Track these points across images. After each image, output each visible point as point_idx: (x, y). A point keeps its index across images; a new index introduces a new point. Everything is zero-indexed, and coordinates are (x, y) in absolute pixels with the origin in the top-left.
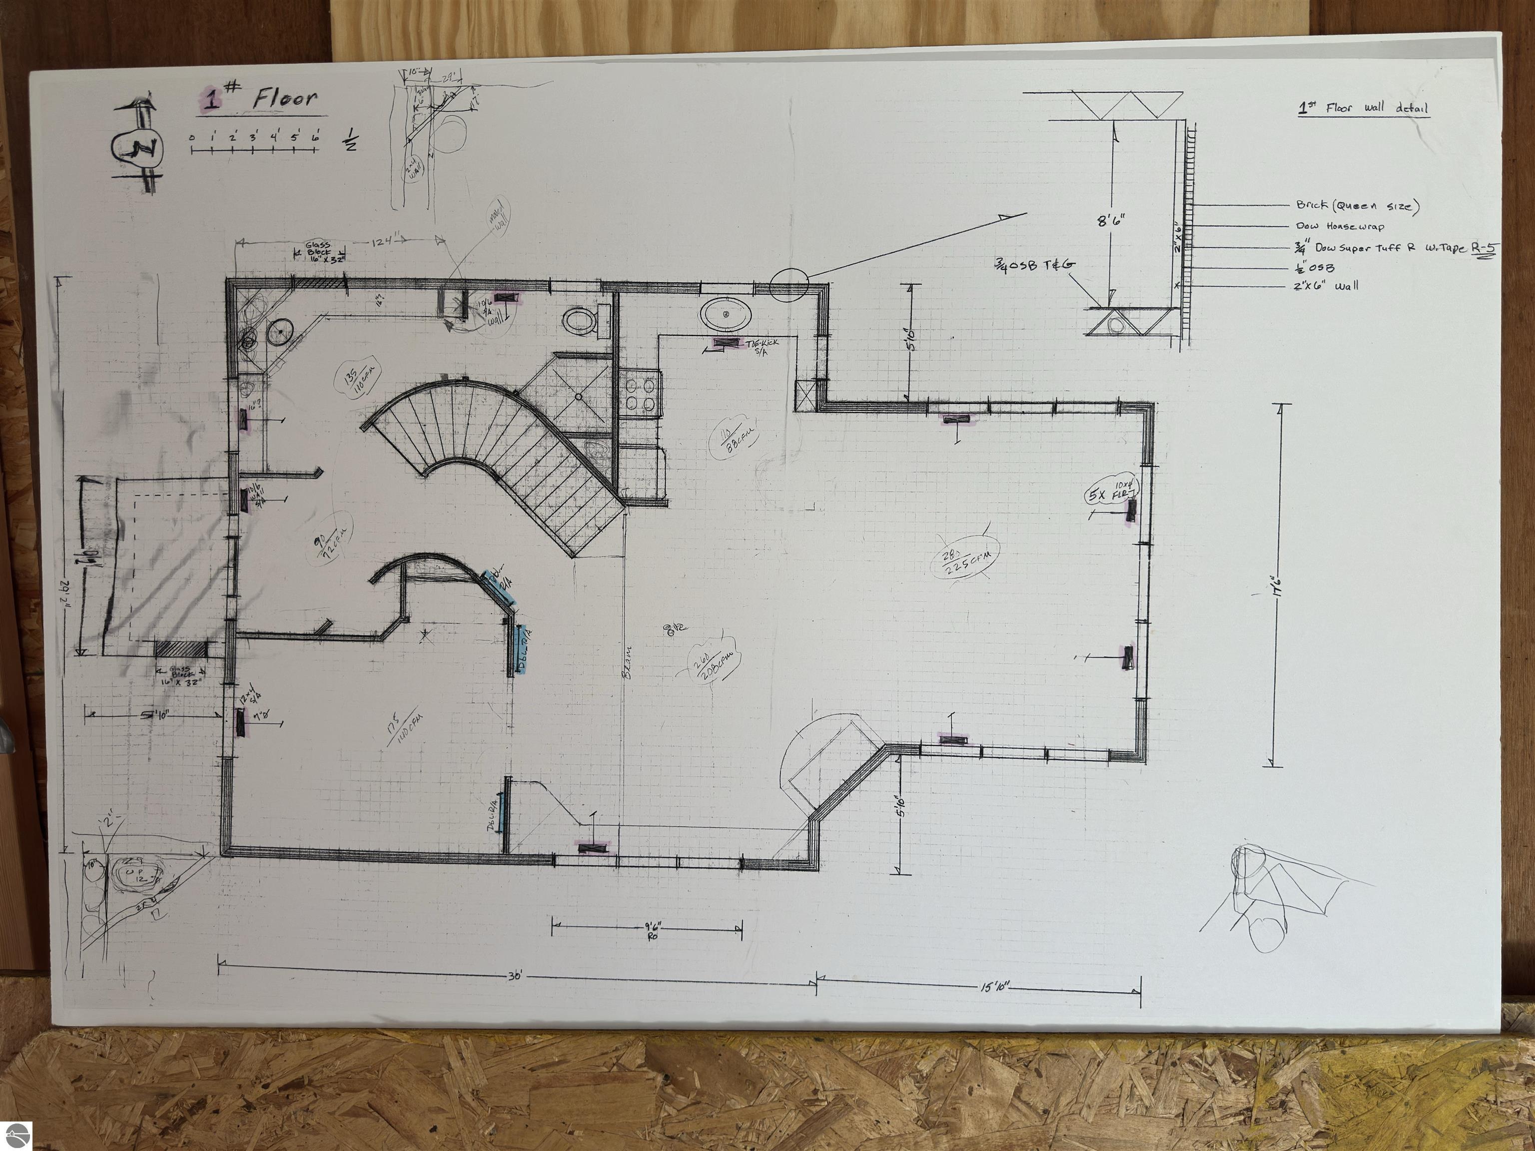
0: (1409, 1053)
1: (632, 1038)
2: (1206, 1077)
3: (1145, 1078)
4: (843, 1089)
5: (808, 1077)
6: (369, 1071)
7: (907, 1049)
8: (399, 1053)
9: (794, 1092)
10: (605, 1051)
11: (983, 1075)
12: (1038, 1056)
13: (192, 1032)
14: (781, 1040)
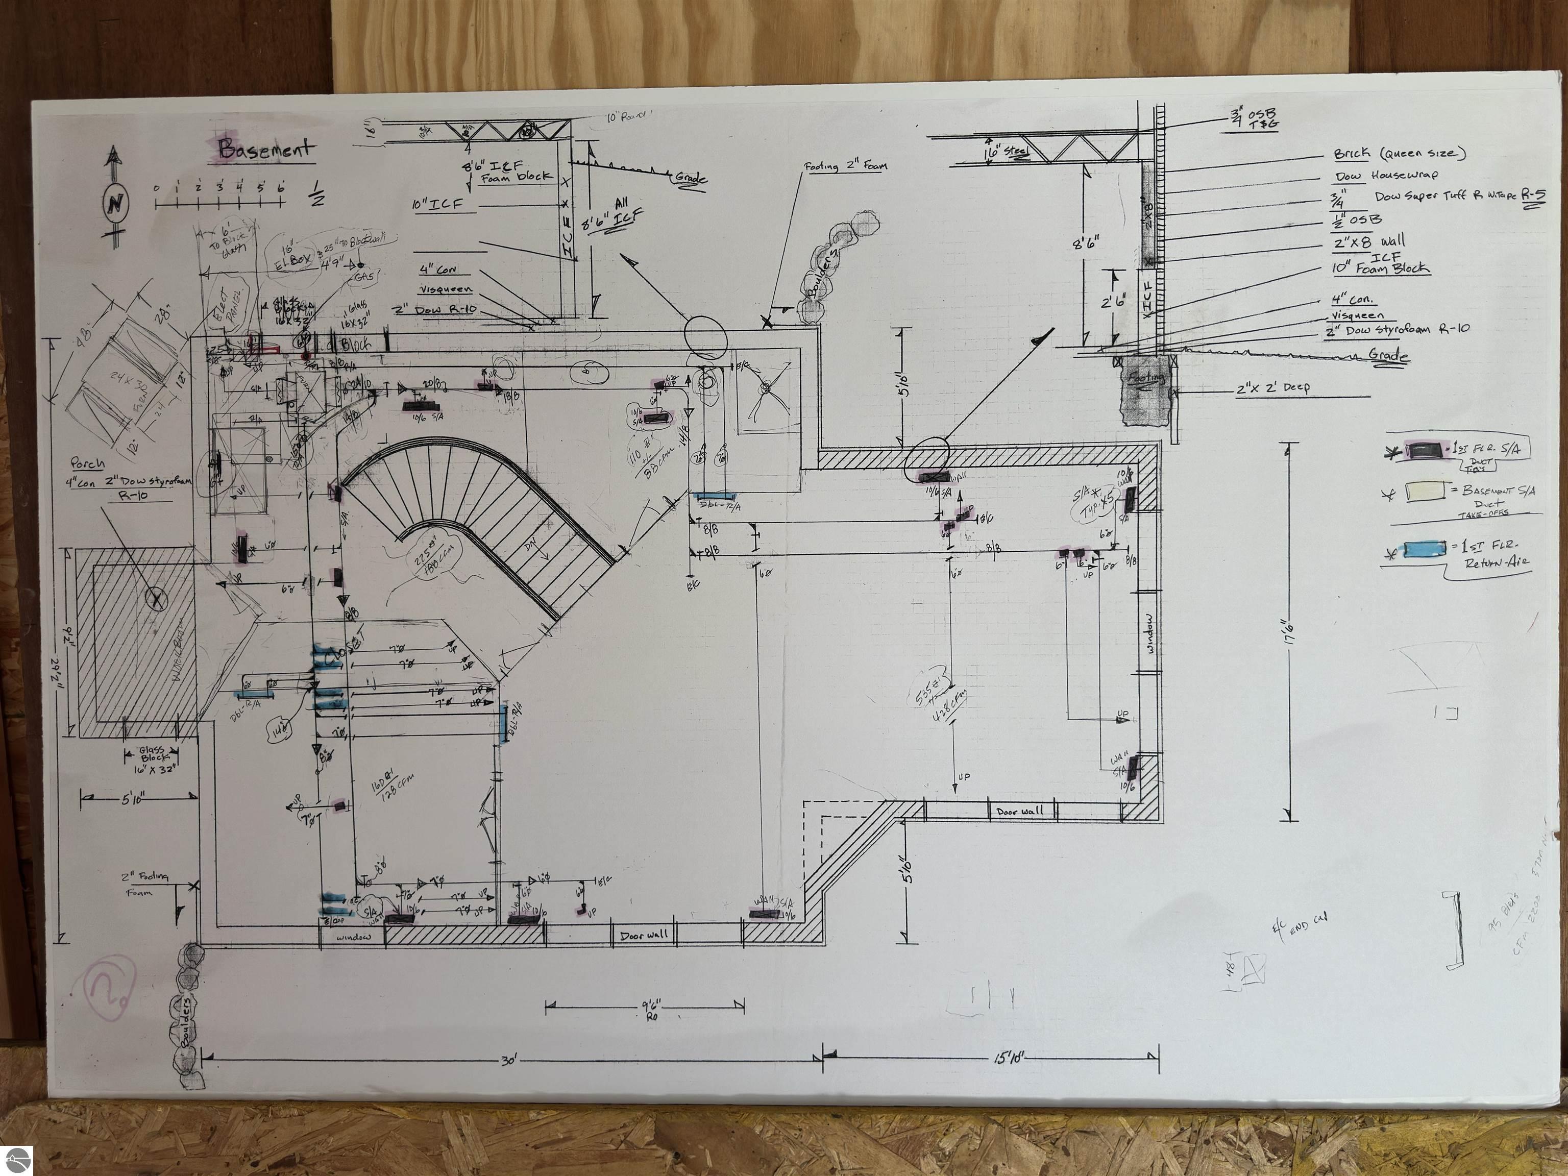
0: (1451, 1130)
1: (640, 1114)
2: (1240, 1156)
3: (1177, 1157)
4: (862, 1168)
5: (825, 1155)
6: (364, 1148)
7: (929, 1126)
8: (396, 1130)
9: (811, 1171)
10: (612, 1127)
11: (1009, 1154)
12: (1065, 1134)
13: (177, 1107)
14: (797, 1116)
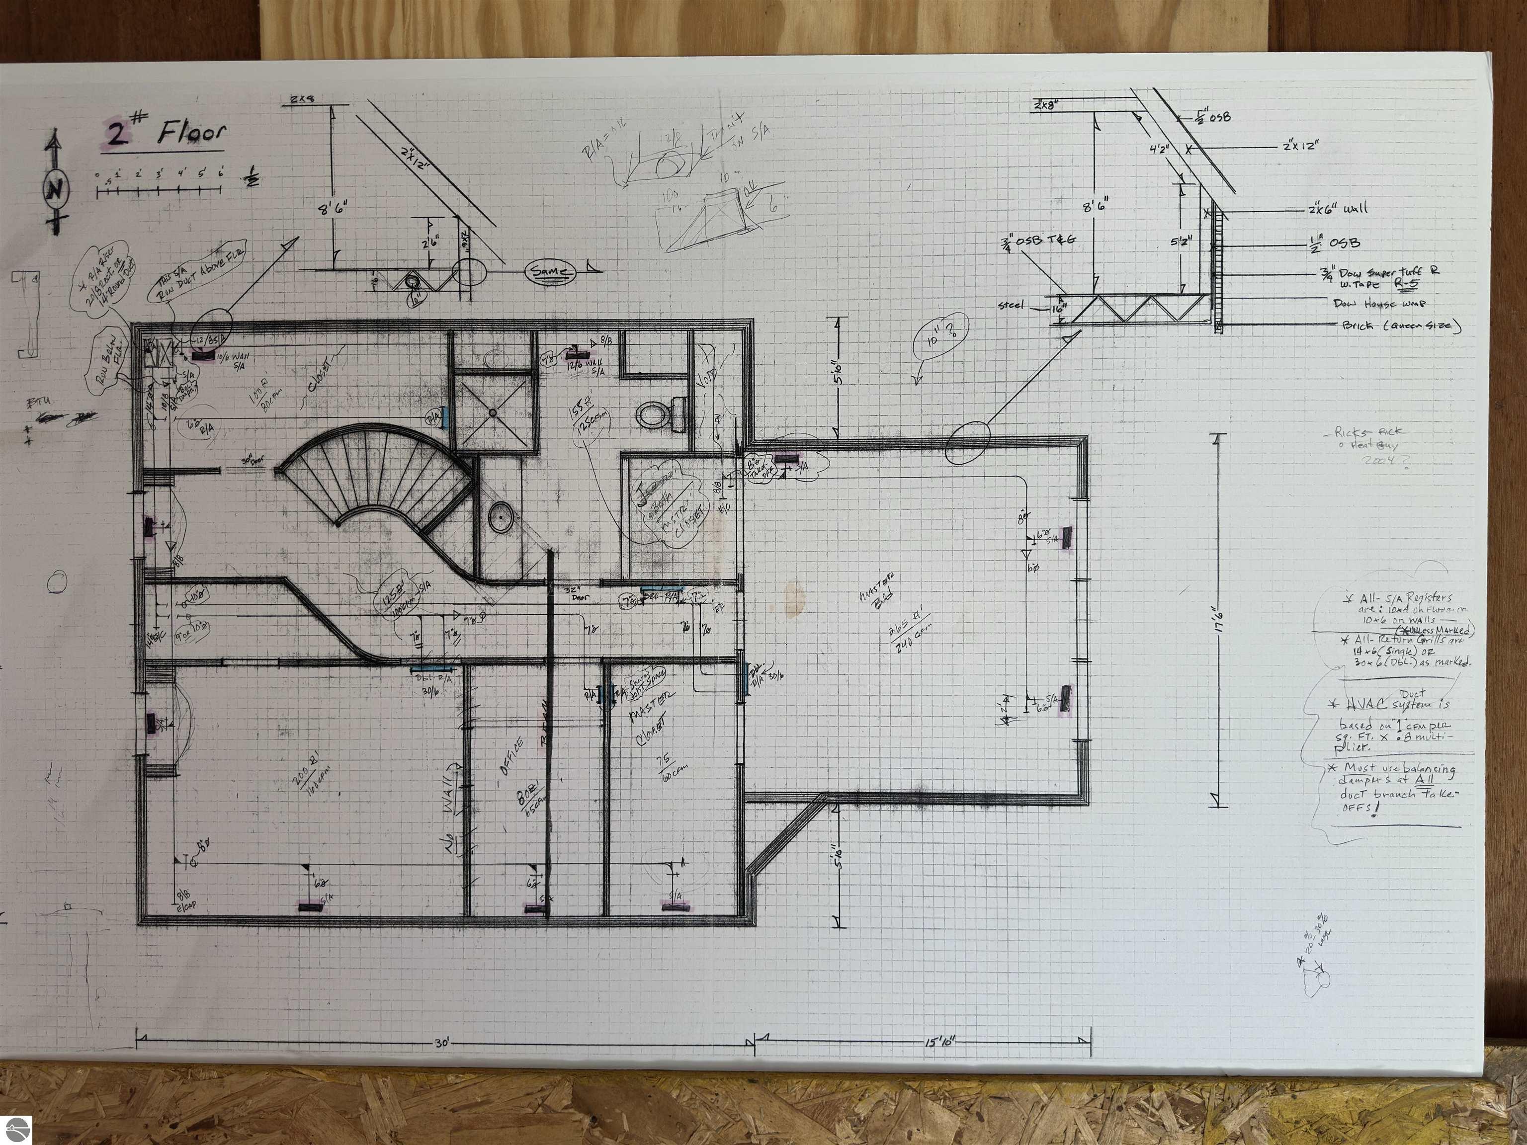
0: (1361, 1097)
1: (558, 1077)
2: (1152, 1122)
3: (1090, 1123)
4: (778, 1133)
5: (741, 1119)
6: (282, 1111)
7: (845, 1091)
8: (315, 1093)
9: (727, 1135)
10: (530, 1091)
11: (923, 1118)
12: (979, 1100)
13: (97, 1069)
14: (714, 1081)
